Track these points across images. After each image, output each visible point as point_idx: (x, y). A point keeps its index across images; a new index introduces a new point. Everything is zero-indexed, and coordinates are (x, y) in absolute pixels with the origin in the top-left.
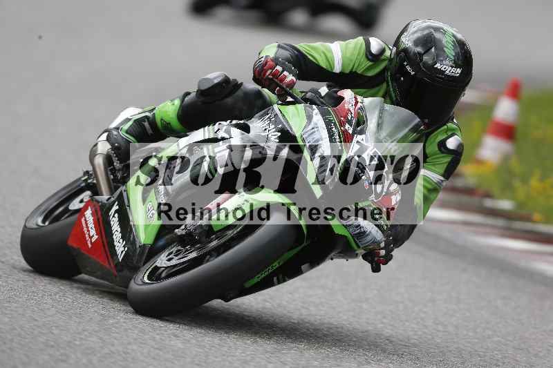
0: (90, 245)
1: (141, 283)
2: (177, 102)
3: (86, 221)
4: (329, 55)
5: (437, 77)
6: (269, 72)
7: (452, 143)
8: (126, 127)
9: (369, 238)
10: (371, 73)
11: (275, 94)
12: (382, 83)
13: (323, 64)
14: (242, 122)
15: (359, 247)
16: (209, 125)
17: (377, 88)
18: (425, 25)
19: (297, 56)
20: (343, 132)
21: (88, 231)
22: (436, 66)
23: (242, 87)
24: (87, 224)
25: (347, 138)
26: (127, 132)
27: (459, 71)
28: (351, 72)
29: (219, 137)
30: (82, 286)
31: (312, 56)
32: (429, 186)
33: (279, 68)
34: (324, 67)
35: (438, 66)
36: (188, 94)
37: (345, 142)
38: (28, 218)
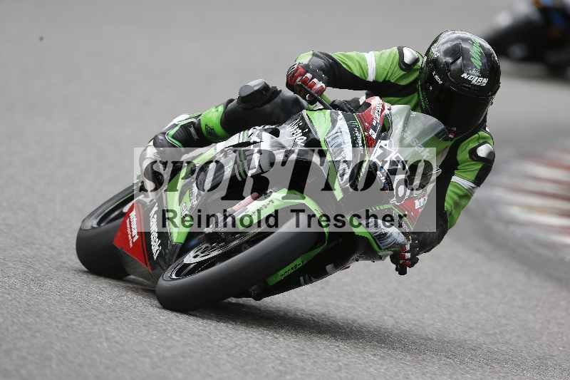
0: (131, 245)
1: (169, 279)
2: (221, 109)
3: (130, 222)
4: (363, 64)
5: (465, 87)
6: (299, 78)
7: (483, 151)
8: (172, 132)
9: (389, 240)
10: (404, 82)
11: (306, 100)
12: (414, 93)
13: (357, 72)
14: (274, 127)
15: (380, 249)
16: (244, 130)
17: (410, 97)
18: (455, 36)
19: (330, 64)
20: (366, 137)
21: (131, 231)
22: (462, 76)
23: (281, 94)
24: (130, 225)
25: (370, 143)
26: (173, 137)
27: (485, 81)
28: (384, 80)
29: (252, 141)
30: (131, 286)
31: (346, 65)
32: (461, 193)
33: (309, 75)
34: (358, 74)
35: (465, 75)
36: (231, 101)
37: (368, 147)
38: (84, 220)
